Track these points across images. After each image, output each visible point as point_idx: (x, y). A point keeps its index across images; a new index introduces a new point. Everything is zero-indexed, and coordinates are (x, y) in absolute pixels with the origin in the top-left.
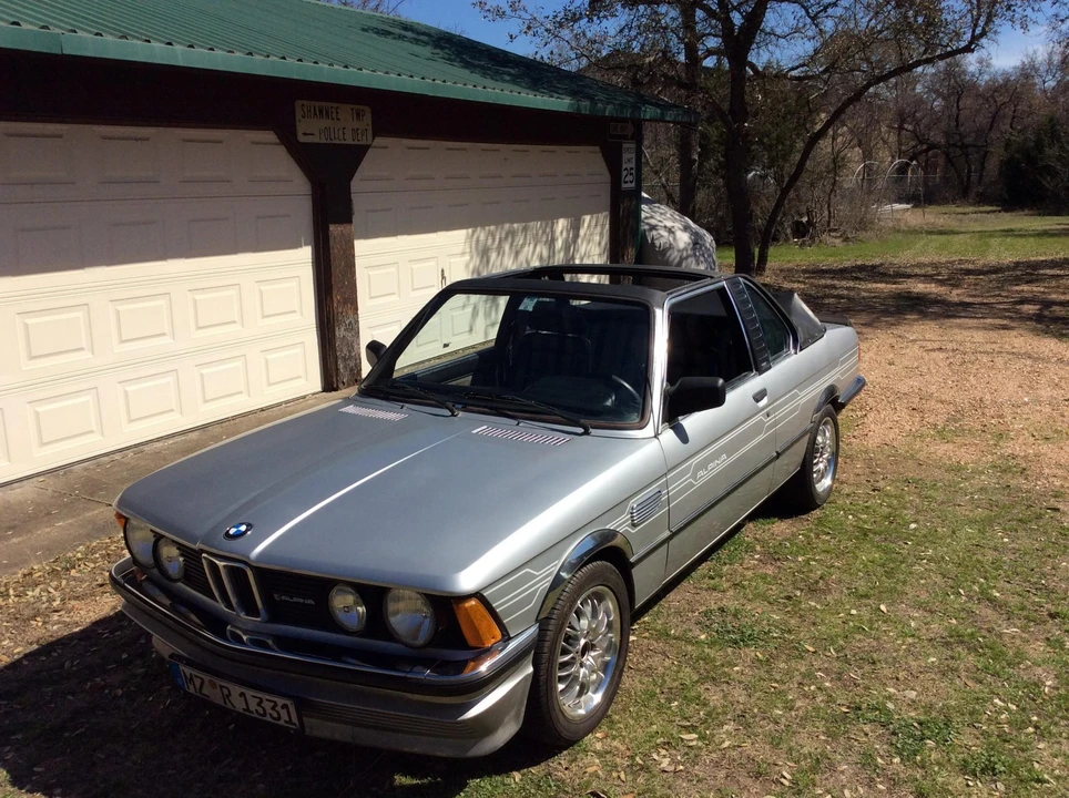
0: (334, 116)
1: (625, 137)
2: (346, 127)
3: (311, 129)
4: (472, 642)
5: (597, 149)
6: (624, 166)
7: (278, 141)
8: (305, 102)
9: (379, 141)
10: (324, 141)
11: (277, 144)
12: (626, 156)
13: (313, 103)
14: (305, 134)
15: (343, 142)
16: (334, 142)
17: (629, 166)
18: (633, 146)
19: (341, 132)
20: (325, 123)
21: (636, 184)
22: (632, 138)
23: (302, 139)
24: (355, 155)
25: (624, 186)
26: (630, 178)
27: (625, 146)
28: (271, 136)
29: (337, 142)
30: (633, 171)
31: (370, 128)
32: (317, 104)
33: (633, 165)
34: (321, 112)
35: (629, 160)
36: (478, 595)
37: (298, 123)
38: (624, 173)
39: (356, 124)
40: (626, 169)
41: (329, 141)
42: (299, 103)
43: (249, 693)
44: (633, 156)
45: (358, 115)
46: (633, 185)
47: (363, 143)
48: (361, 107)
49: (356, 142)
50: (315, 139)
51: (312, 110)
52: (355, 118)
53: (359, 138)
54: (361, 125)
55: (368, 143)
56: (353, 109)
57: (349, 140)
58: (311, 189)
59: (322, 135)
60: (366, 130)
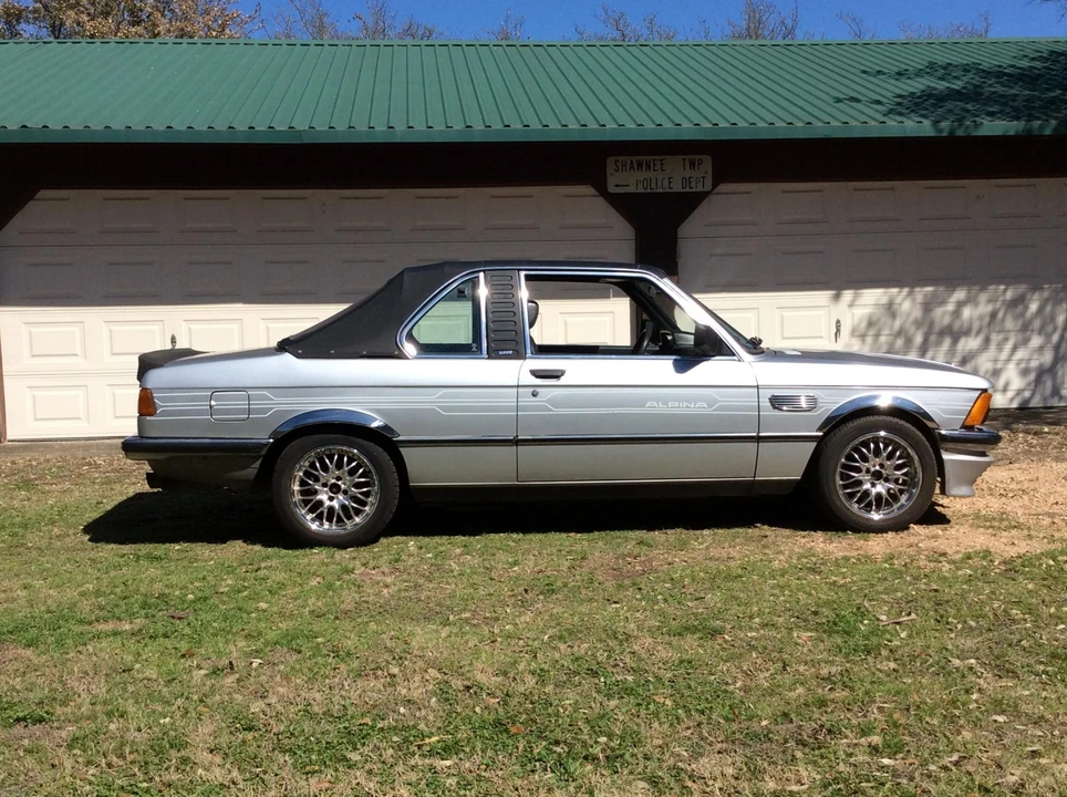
0: (658, 167)
2: (672, 178)
3: (625, 180)
7: (597, 194)
8: (621, 158)
9: (723, 187)
10: (641, 190)
11: (595, 196)
13: (630, 158)
14: (617, 186)
15: (668, 191)
16: (655, 191)
19: (666, 181)
20: (642, 174)
23: (612, 189)
24: (687, 203)
28: (588, 190)
29: (662, 191)
31: (709, 177)
32: (635, 159)
34: (640, 165)
37: (608, 176)
39: (688, 173)
41: (648, 191)
42: (612, 159)
45: (692, 165)
47: (700, 189)
48: (698, 157)
49: (688, 190)
50: (631, 189)
51: (628, 166)
52: (688, 167)
53: (693, 185)
54: (697, 174)
55: (705, 190)
56: (684, 160)
57: (677, 187)
58: (634, 233)
59: (640, 186)
60: (703, 178)
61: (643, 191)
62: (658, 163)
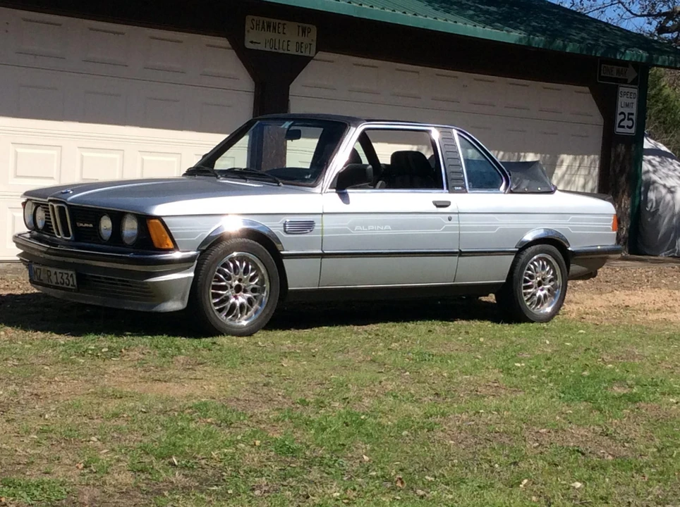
0: (281, 30)
1: (625, 81)
2: (290, 40)
3: (257, 39)
4: (157, 245)
5: (587, 89)
6: (620, 110)
7: (230, 46)
8: (256, 18)
9: (321, 55)
10: (268, 49)
11: (229, 49)
12: (622, 100)
13: (262, 19)
14: (252, 42)
15: (286, 52)
16: (278, 51)
17: (627, 111)
18: (636, 91)
19: (285, 44)
20: (269, 35)
21: (637, 131)
22: (634, 82)
23: (249, 45)
24: (297, 64)
25: (619, 130)
26: (626, 123)
27: (621, 89)
28: (224, 42)
29: (281, 51)
30: (634, 117)
31: (314, 44)
32: (267, 19)
33: (634, 110)
34: (269, 26)
35: (627, 105)
36: (159, 218)
37: (246, 32)
38: (619, 118)
39: (300, 39)
40: (622, 113)
41: (273, 50)
42: (249, 18)
43: (58, 271)
44: (635, 101)
45: (304, 32)
46: (633, 131)
47: (307, 54)
48: (307, 26)
49: (299, 53)
50: (261, 47)
51: (261, 24)
52: (301, 34)
53: (303, 50)
54: (306, 40)
55: (311, 56)
56: (299, 26)
57: (293, 51)
58: (254, 87)
59: (268, 44)
60: (310, 44)
61: (269, 50)
62: (281, 26)
